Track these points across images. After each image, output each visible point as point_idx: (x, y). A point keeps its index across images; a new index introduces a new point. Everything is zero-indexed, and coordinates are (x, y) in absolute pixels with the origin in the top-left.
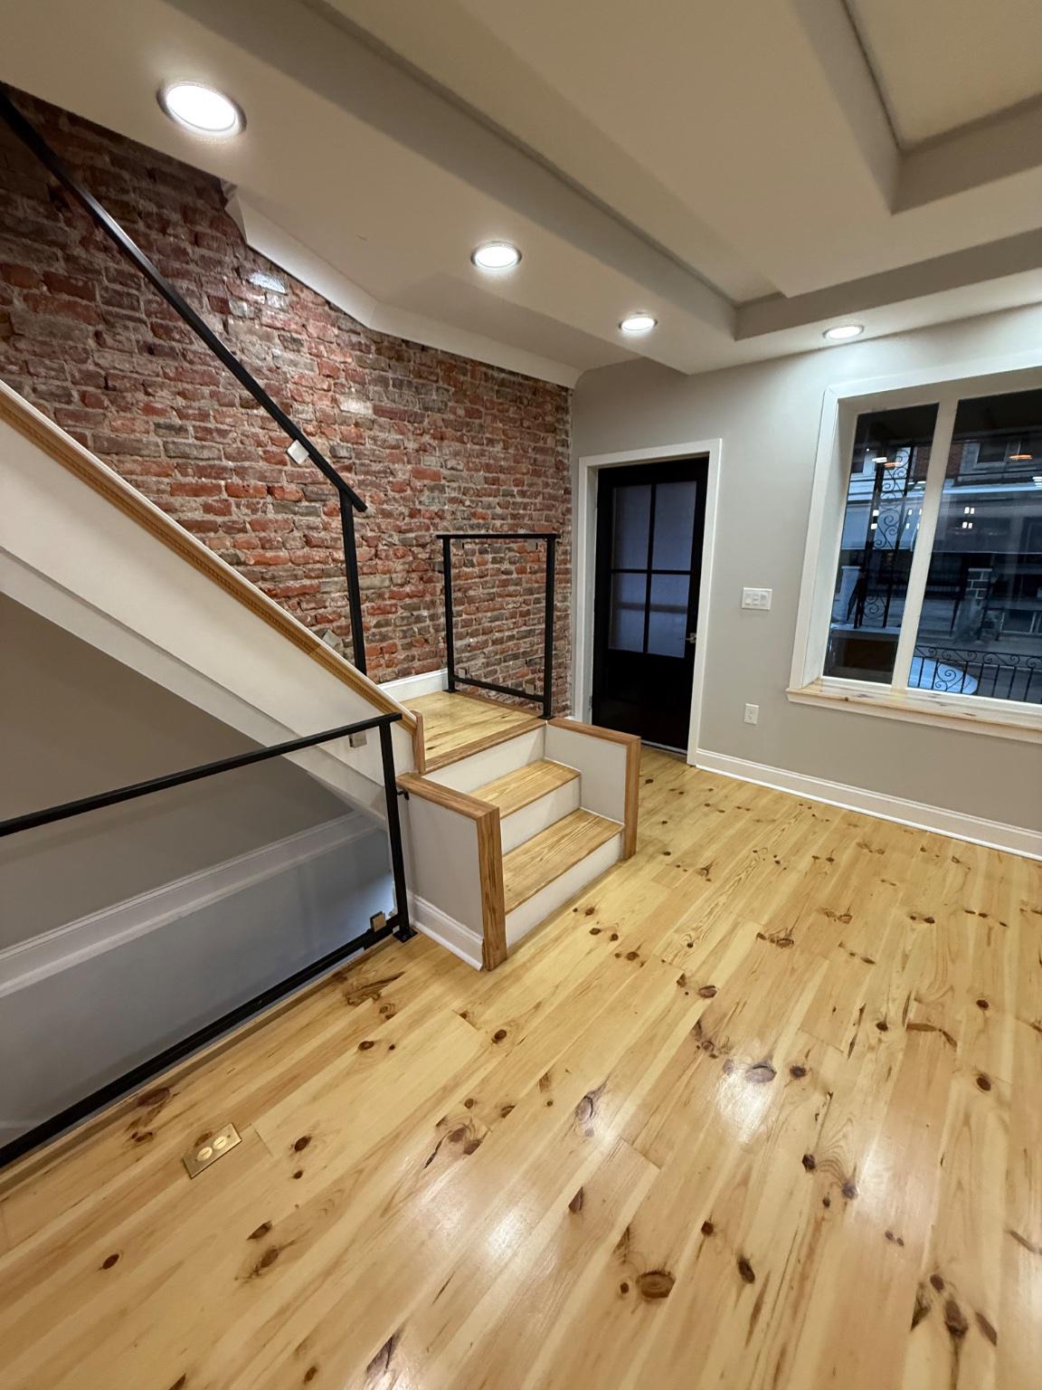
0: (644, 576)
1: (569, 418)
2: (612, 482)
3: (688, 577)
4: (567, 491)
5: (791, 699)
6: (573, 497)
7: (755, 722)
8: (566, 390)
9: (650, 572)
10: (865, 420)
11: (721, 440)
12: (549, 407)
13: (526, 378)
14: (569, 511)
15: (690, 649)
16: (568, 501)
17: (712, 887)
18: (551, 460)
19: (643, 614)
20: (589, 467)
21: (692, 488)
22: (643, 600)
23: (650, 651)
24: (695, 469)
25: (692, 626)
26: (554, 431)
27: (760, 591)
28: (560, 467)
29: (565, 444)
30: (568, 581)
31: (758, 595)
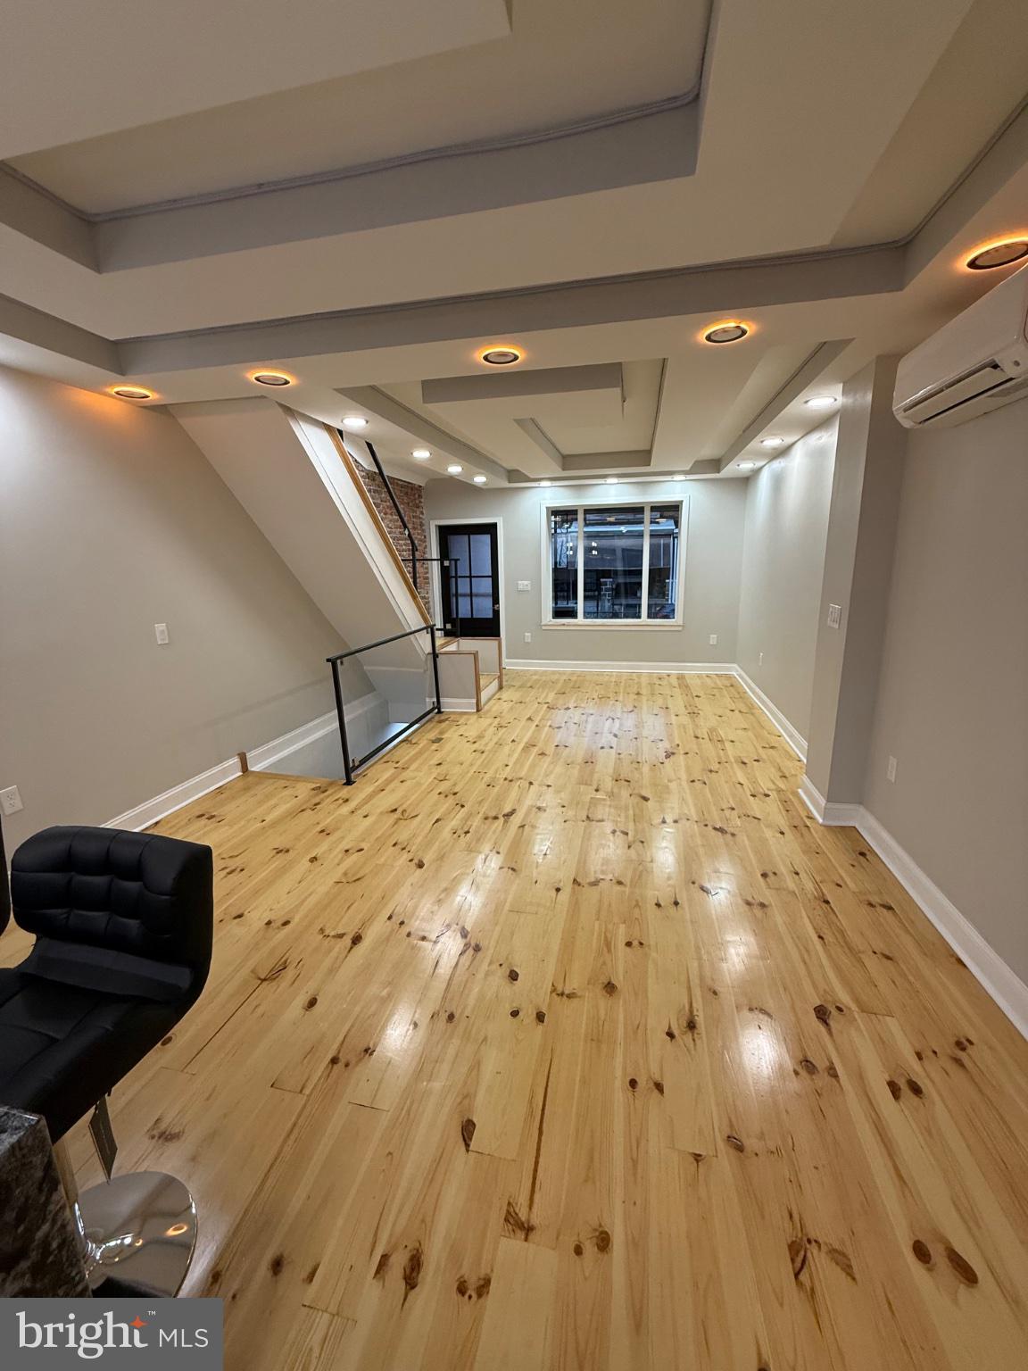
0: (468, 579)
1: (422, 500)
2: (446, 533)
3: (490, 579)
4: (425, 537)
5: (544, 628)
6: (427, 539)
7: (529, 640)
8: (420, 487)
9: (471, 577)
10: (552, 512)
11: (501, 518)
12: (417, 496)
13: (409, 483)
14: (426, 547)
15: (496, 613)
16: (425, 542)
17: (534, 690)
18: (418, 521)
19: (469, 598)
20: (436, 526)
21: (487, 538)
22: (469, 592)
23: (474, 616)
24: (491, 529)
25: (496, 600)
26: (418, 507)
27: (526, 583)
28: (422, 525)
29: (422, 513)
30: (428, 583)
31: (524, 584)
